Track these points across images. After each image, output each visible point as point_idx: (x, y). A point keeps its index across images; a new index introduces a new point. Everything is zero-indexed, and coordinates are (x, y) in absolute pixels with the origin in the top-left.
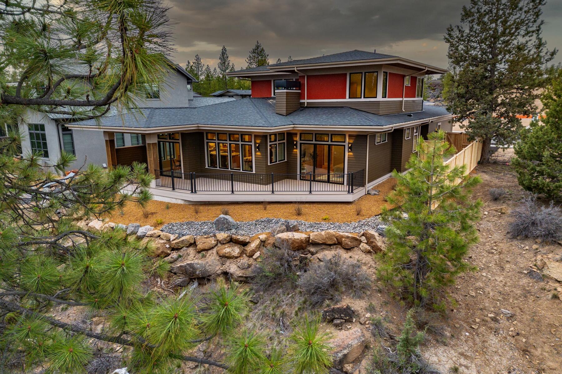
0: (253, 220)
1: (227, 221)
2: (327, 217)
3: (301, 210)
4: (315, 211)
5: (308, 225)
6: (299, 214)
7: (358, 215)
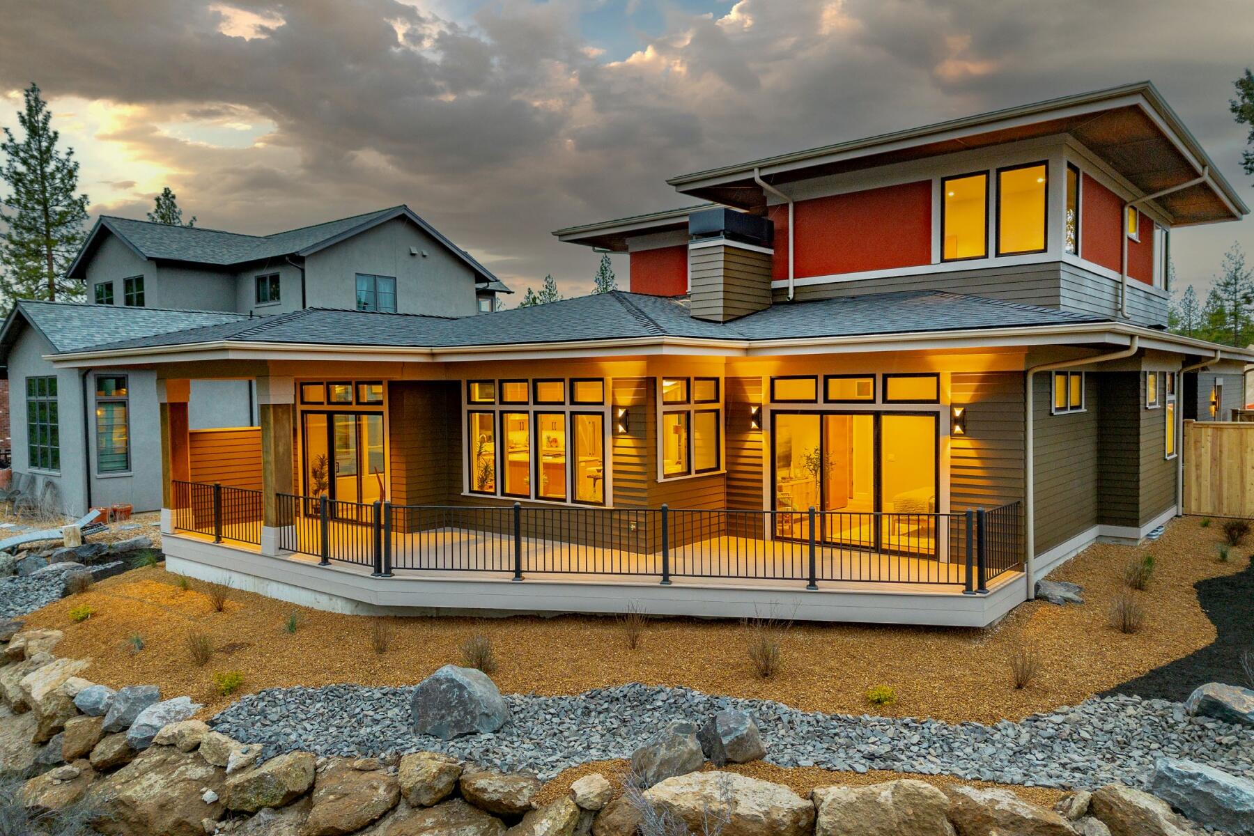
0: (578, 689)
1: (460, 696)
2: (886, 689)
3: (776, 655)
4: (833, 663)
5: (806, 728)
6: (766, 672)
7: (1019, 687)
